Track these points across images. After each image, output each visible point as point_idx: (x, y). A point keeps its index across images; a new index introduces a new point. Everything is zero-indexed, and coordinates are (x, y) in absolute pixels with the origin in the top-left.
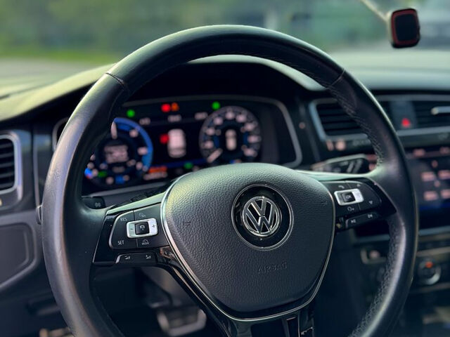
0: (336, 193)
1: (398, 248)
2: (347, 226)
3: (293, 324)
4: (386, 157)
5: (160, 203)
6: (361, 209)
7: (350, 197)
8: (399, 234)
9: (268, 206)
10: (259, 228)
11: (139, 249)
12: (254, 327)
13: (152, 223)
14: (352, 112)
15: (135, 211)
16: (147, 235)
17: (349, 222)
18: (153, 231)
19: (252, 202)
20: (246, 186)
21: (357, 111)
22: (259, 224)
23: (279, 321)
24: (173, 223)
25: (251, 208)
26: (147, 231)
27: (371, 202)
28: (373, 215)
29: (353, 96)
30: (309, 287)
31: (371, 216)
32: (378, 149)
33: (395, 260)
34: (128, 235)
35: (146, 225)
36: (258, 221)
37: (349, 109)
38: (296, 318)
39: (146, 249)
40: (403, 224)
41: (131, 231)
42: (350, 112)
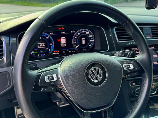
0: (123, 65)
1: (145, 85)
2: (127, 77)
3: (105, 113)
4: (142, 52)
5: (58, 68)
6: (132, 71)
7: (128, 66)
8: (146, 81)
9: (98, 70)
10: (95, 79)
11: (50, 86)
12: (92, 114)
13: (55, 76)
14: (131, 34)
15: (48, 71)
16: (53, 81)
17: (128, 76)
18: (55, 79)
19: (92, 69)
20: (90, 63)
21: (133, 34)
22: (95, 77)
23: (100, 112)
24: (63, 77)
25: (92, 71)
26: (53, 79)
27: (136, 69)
28: (136, 73)
29: (132, 29)
30: (112, 100)
31: (136, 74)
32: (140, 49)
33: (143, 90)
34: (46, 81)
35: (53, 77)
36: (94, 76)
37: (130, 33)
38: (107, 111)
39: (53, 86)
40: (147, 77)
41: (47, 79)
42: (130, 34)
